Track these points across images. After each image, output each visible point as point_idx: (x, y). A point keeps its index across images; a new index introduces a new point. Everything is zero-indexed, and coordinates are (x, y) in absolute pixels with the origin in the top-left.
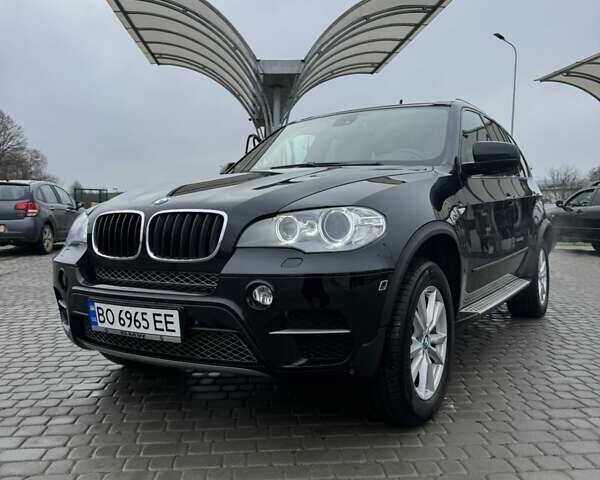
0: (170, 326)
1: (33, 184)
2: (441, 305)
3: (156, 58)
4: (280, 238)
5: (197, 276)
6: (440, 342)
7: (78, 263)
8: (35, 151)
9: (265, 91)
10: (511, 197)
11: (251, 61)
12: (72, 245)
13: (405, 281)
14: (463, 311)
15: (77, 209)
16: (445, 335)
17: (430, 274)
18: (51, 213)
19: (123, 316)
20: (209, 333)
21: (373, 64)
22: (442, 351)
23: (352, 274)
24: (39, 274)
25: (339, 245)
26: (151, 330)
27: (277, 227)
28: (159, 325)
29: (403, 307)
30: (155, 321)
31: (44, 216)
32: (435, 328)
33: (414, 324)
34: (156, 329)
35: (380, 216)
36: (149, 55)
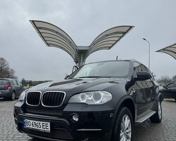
0: (47, 127)
1: (10, 79)
2: (129, 120)
3: (48, 45)
4: (81, 100)
5: (56, 111)
6: (129, 132)
7: (21, 107)
8: (12, 69)
9: (78, 54)
10: (149, 87)
11: (75, 46)
12: (20, 101)
13: (118, 113)
14: (136, 122)
15: (23, 87)
16: (131, 130)
17: (125, 111)
18: (15, 88)
19: (33, 124)
20: (59, 130)
21: (109, 47)
22: (130, 135)
23: (102, 112)
24: (10, 107)
25: (98, 102)
26: (41, 128)
27: (80, 97)
28: (44, 127)
29: (117, 121)
30: (43, 126)
31: (13, 89)
32: (128, 128)
33: (121, 127)
34: (43, 128)
35: (110, 94)
36: (46, 44)
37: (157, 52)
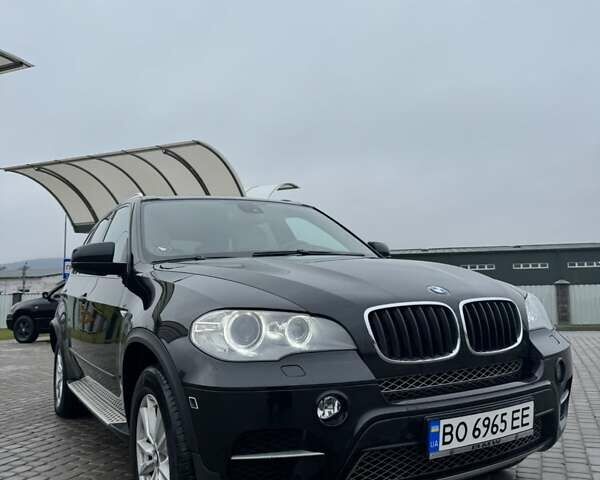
0: (525, 420)
19: (479, 425)
26: (508, 432)
28: (516, 423)
30: (513, 419)
34: (513, 428)
37: (6, 170)
